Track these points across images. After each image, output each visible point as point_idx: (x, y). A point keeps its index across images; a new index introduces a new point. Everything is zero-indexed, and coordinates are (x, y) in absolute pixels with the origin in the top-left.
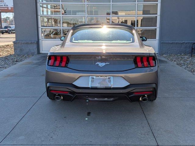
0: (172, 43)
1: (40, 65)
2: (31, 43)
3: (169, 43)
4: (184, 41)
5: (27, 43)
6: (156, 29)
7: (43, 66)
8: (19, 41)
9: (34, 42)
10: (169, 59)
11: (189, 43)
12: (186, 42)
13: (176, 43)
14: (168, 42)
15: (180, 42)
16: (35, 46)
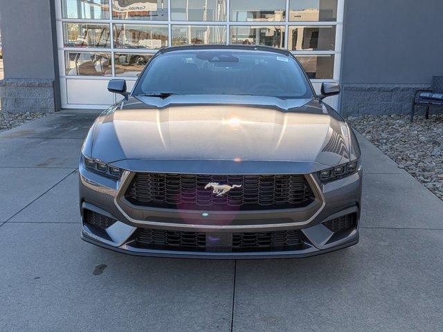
0: (369, 90)
1: (47, 138)
2: (40, 85)
3: (361, 90)
4: (397, 86)
5: (30, 86)
6: (333, 56)
7: (54, 140)
8: (11, 81)
9: (46, 84)
10: (358, 127)
11: (408, 89)
12: (402, 86)
13: (380, 90)
14: (359, 86)
15: (389, 86)
16: (49, 93)
